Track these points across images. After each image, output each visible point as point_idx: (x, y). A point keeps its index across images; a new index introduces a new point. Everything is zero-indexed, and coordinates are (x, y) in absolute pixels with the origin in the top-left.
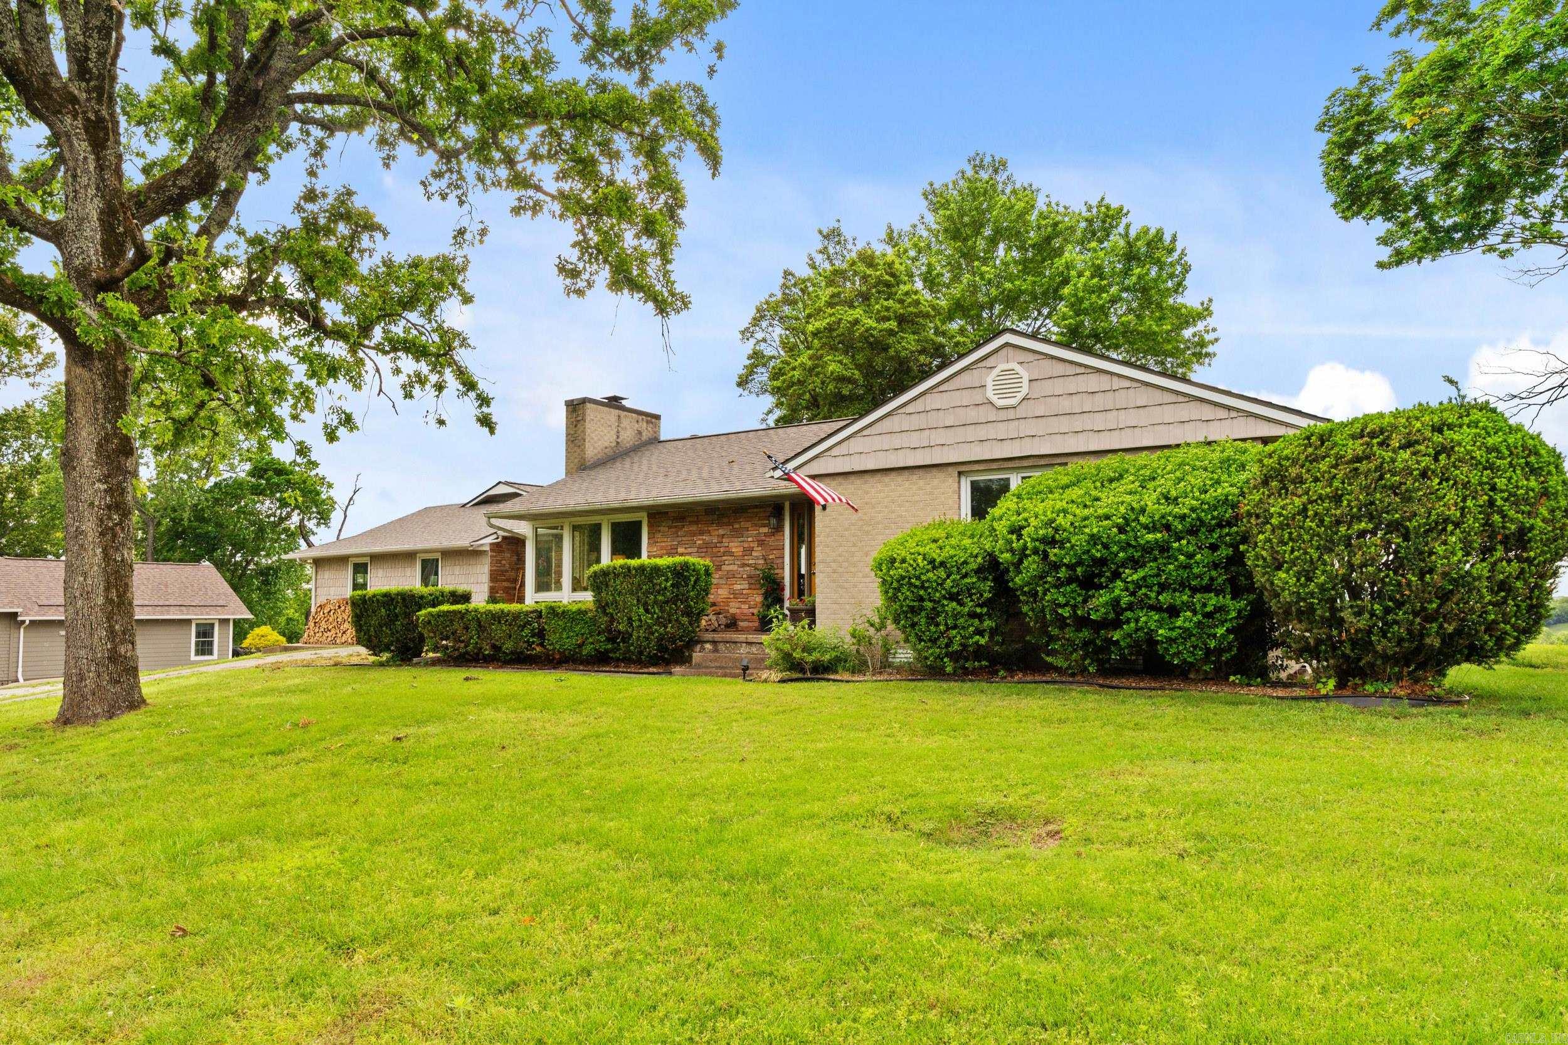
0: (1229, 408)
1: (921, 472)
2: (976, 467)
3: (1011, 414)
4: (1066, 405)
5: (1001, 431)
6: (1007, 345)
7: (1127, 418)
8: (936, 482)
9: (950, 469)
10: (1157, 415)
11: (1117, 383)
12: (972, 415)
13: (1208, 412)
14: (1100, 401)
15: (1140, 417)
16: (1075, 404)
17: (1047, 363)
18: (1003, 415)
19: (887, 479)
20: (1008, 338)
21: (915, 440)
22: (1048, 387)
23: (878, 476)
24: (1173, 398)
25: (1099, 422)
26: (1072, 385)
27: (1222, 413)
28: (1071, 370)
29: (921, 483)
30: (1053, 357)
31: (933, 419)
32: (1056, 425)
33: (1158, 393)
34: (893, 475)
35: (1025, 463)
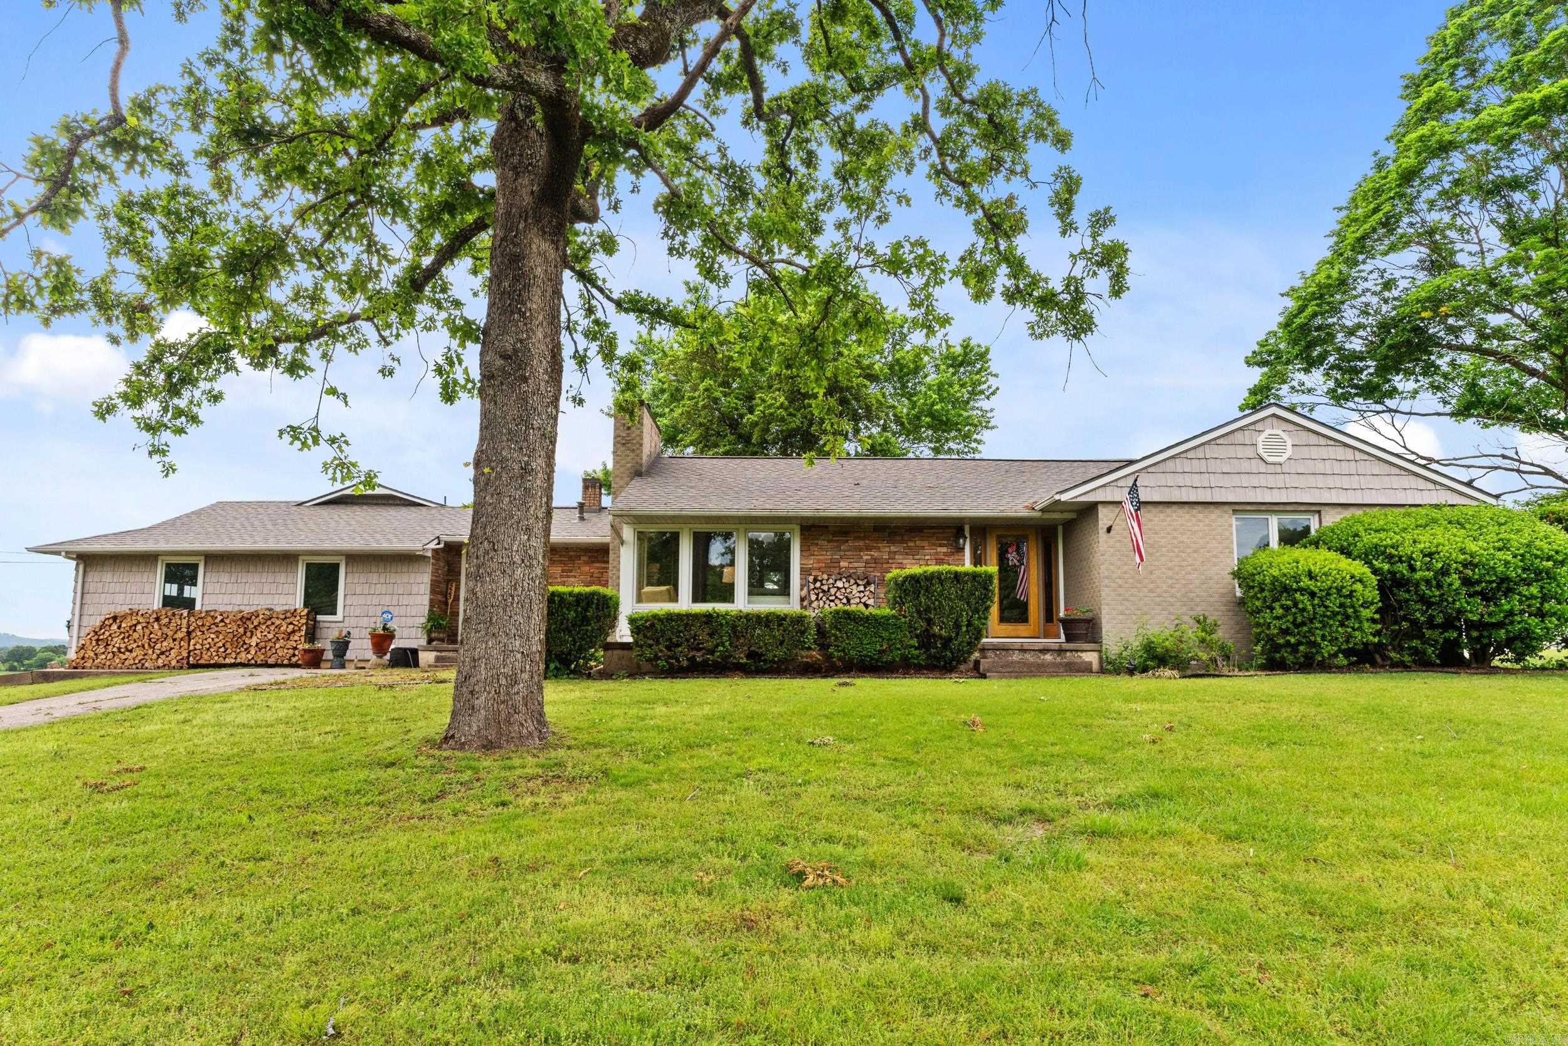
0: (1434, 482)
1: (1200, 508)
2: (1249, 508)
3: (1278, 469)
4: (1320, 467)
5: (1271, 481)
6: (1274, 415)
7: (1364, 482)
8: (1213, 516)
9: (1226, 508)
10: (1387, 482)
11: (1359, 456)
12: (1245, 466)
13: (1422, 484)
14: (1345, 468)
15: (1375, 483)
16: (1327, 467)
17: (1305, 434)
18: (1271, 469)
19: (1169, 511)
20: (1274, 410)
21: (1196, 480)
22: (1305, 452)
23: (1161, 507)
24: (1397, 471)
25: (1345, 482)
26: (1324, 452)
27: (1431, 486)
28: (1323, 441)
29: (1200, 516)
30: (1310, 430)
31: (1213, 466)
32: (1312, 481)
33: (1386, 466)
34: (1174, 507)
35: (1288, 508)
